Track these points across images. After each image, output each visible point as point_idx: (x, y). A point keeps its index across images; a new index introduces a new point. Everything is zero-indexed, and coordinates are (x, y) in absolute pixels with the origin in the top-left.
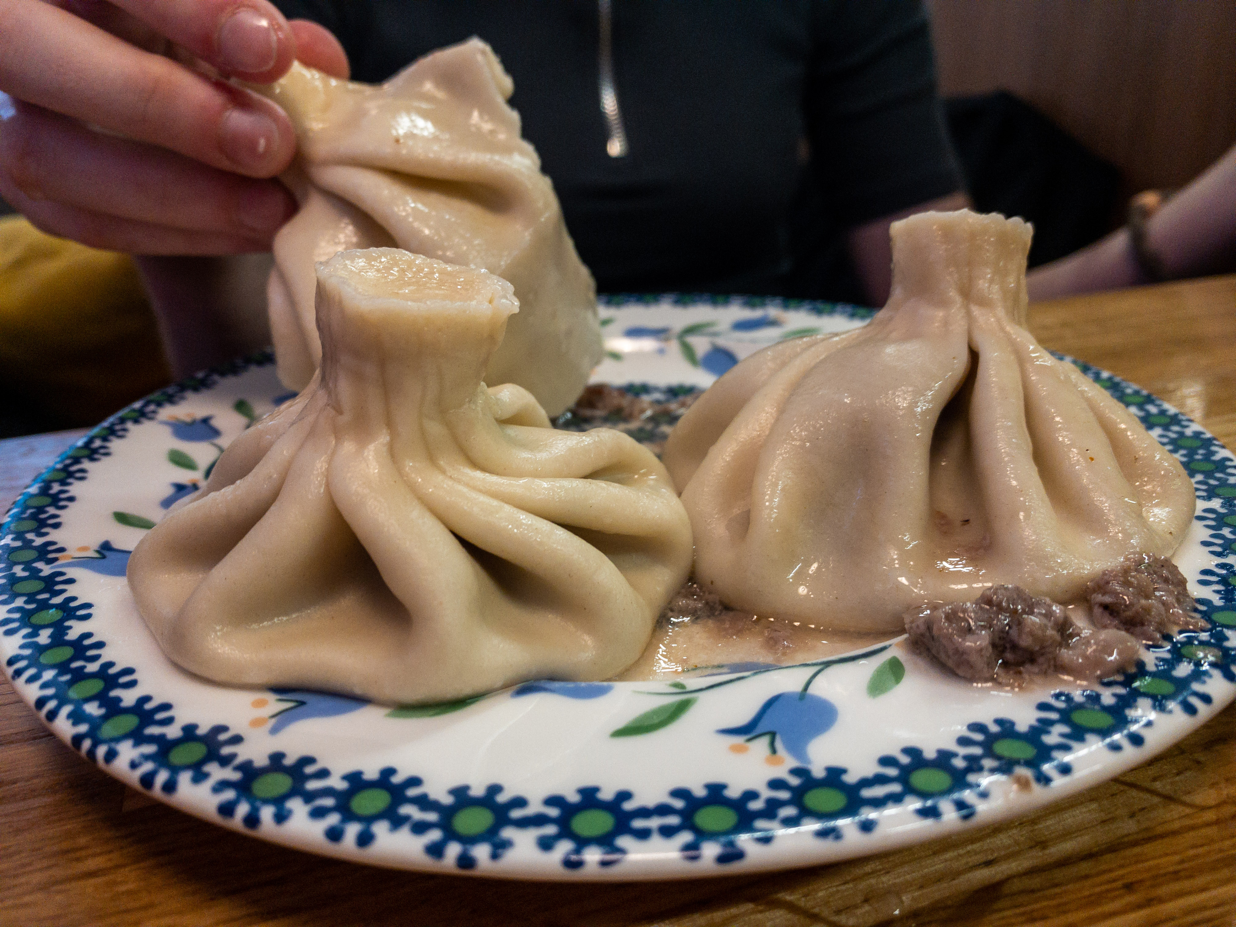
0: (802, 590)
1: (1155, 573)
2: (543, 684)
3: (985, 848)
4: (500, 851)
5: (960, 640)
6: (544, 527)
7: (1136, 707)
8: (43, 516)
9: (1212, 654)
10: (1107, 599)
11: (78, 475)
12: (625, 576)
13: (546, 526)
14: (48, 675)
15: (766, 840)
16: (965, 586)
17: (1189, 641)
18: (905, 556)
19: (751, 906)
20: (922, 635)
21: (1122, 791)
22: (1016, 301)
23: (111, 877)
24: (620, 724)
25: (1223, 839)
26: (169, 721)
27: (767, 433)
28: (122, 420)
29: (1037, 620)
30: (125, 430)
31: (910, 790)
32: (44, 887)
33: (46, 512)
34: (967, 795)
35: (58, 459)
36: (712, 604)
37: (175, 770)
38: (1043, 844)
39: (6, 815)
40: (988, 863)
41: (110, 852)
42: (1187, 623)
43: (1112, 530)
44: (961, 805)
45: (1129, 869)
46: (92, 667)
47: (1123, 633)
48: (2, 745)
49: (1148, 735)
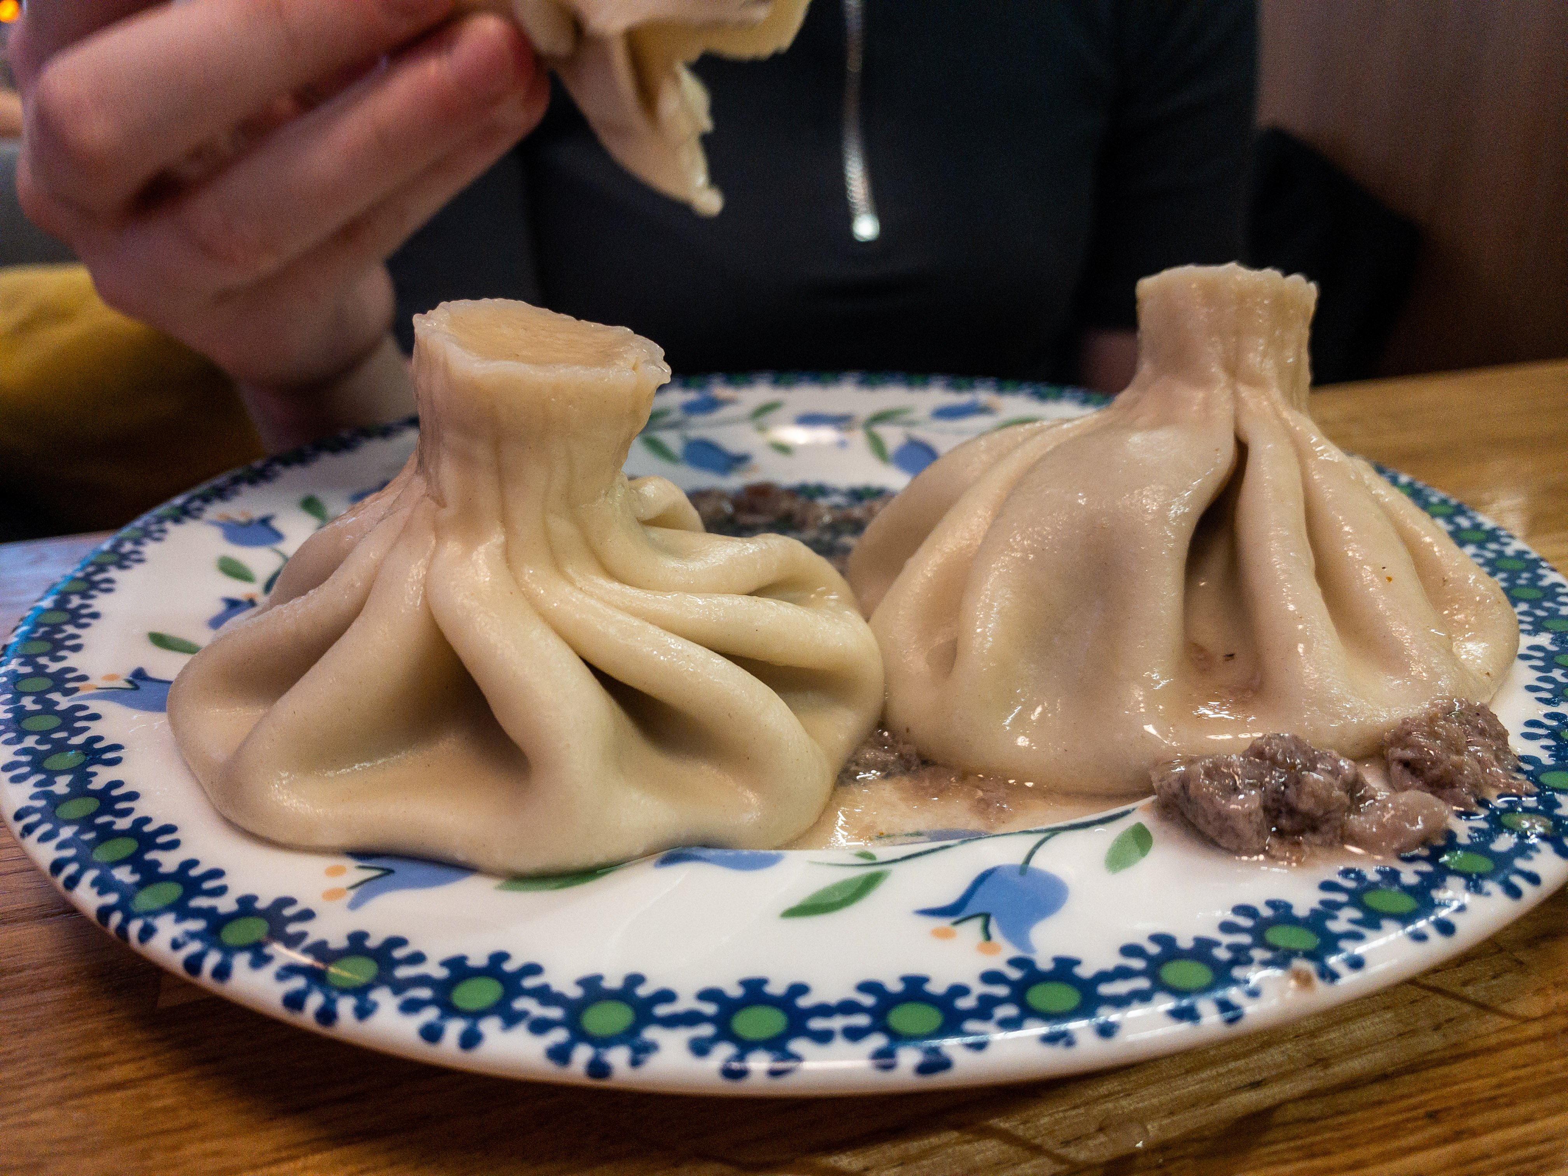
0: (1022, 741)
1: (1469, 722)
2: (695, 851)
3: (1252, 1066)
4: (641, 1056)
5: (1223, 802)
6: (697, 654)
7: (1445, 888)
8: (59, 636)
9: (1540, 823)
10: (1409, 754)
11: (104, 586)
12: (798, 718)
13: (701, 653)
14: (67, 832)
15: (980, 1046)
16: (1228, 737)
17: (1511, 808)
18: (1152, 697)
19: (954, 1135)
20: (1175, 796)
21: (1424, 997)
22: (1295, 382)
23: (143, 1090)
24: (794, 901)
25: (1552, 1058)
26: (221, 891)
27: (980, 542)
28: (161, 520)
29: (1321, 778)
30: (163, 531)
31: (1160, 986)
32: (58, 1102)
33: (63, 631)
34: (1234, 994)
35: (78, 566)
36: (908, 757)
37: (229, 951)
38: (1323, 1062)
39: (8, 1012)
40: (1256, 1085)
41: (143, 1058)
42: (1509, 786)
43: (1416, 669)
44: (1225, 1006)
45: (1432, 1095)
46: (122, 824)
47: (1429, 795)
48: (5, 923)
49: (1461, 923)
